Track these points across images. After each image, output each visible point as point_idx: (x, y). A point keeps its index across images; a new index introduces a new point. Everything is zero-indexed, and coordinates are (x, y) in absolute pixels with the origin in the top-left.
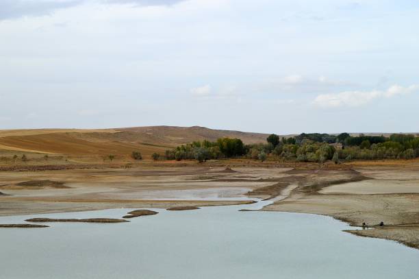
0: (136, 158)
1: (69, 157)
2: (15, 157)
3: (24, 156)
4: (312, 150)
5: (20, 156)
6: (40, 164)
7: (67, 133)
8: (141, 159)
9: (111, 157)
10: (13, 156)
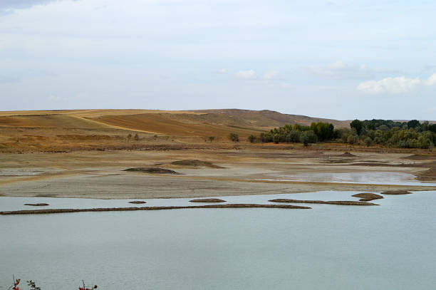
0: (233, 140)
1: (174, 137)
2: (130, 136)
3: (137, 136)
4: (411, 136)
5: (134, 135)
6: (151, 143)
7: (160, 114)
8: (238, 141)
9: (212, 139)
10: (128, 135)
